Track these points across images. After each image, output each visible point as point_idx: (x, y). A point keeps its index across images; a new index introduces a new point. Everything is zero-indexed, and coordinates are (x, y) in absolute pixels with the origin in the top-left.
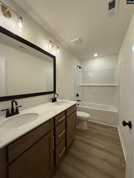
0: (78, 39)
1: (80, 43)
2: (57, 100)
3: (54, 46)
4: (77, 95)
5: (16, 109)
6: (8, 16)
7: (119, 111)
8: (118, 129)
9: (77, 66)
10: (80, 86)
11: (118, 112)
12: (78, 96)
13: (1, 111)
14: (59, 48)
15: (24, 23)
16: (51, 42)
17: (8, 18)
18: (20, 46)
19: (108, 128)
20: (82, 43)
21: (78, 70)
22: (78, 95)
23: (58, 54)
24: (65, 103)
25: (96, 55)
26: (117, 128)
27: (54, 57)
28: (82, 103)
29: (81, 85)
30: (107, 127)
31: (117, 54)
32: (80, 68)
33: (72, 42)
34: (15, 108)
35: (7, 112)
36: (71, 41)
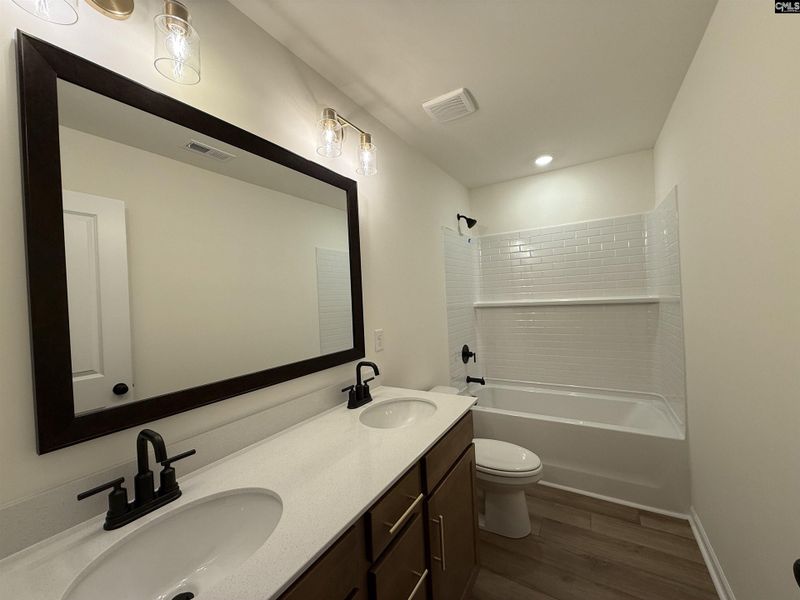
0: (461, 90)
1: (470, 108)
2: (372, 393)
3: (347, 134)
4: (467, 354)
5: (163, 474)
6: (115, 6)
7: (687, 435)
8: (694, 528)
9: (459, 217)
10: (475, 308)
11: (682, 437)
12: (471, 359)
13: (81, 497)
14: (368, 140)
15: (194, 33)
16: (331, 113)
17: (119, 13)
18: (194, 146)
19: (638, 523)
20: (476, 107)
21: (461, 235)
22: (471, 355)
23: (366, 167)
24: (414, 406)
25: (543, 161)
26: (686, 523)
27: (349, 187)
28: (493, 391)
29: (478, 302)
30: (634, 517)
31: (649, 148)
32: (471, 223)
33: (431, 108)
34: (156, 468)
35: (111, 496)
36: (424, 105)
